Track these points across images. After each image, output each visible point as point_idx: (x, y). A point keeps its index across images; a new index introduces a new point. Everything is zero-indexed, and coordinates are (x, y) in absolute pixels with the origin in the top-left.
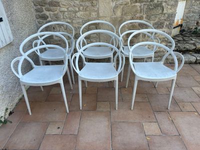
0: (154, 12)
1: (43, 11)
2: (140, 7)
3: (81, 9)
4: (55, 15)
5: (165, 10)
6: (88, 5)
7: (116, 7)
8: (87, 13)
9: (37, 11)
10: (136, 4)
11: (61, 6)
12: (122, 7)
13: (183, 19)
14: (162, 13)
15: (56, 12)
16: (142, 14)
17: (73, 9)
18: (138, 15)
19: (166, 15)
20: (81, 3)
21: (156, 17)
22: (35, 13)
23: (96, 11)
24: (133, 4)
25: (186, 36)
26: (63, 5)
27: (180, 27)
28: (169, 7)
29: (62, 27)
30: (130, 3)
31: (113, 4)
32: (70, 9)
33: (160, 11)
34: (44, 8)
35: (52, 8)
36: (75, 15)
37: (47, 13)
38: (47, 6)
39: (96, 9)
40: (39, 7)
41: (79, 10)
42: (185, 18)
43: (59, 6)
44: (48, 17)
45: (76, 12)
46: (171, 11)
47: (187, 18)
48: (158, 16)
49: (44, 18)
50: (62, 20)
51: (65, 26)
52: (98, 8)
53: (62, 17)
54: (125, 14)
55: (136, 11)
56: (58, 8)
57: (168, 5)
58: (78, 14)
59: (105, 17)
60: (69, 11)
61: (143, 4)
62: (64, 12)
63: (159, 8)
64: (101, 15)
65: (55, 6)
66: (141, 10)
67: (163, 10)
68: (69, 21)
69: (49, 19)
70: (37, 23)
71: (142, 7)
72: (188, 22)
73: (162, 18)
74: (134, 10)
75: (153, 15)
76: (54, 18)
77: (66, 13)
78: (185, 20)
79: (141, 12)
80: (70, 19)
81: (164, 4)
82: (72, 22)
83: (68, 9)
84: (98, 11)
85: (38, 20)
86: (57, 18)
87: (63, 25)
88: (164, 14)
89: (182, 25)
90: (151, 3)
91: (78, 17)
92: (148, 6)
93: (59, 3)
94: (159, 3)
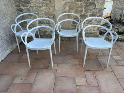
0: (90, 7)
1: (20, 6)
2: (81, 4)
3: (43, 5)
4: (27, 9)
5: (96, 6)
6: (48, 3)
7: (66, 4)
8: (47, 8)
9: (16, 6)
10: (78, 2)
11: (31, 3)
12: (69, 4)
13: (111, 13)
14: (95, 8)
15: (28, 7)
16: (82, 9)
17: (39, 6)
18: (80, 9)
19: (98, 10)
20: (43, 2)
21: (91, 11)
22: (15, 8)
23: (53, 7)
24: (76, 3)
25: (113, 24)
26: (33, 2)
27: (109, 18)
28: (99, 4)
29: (32, 17)
30: (74, 2)
31: (63, 3)
32: (36, 5)
33: (94, 7)
34: (21, 4)
35: (25, 4)
36: (40, 9)
37: (23, 8)
38: (23, 3)
39: (53, 5)
40: (18, 4)
41: (43, 6)
42: (113, 12)
43: (30, 3)
44: (23, 10)
45: (40, 7)
46: (100, 7)
47: (114, 12)
48: (92, 10)
49: (21, 11)
50: (32, 12)
51: (34, 16)
52: (54, 5)
53: (32, 10)
54: (71, 9)
55: (78, 7)
56: (29, 4)
57: (99, 3)
58: (42, 9)
59: (59, 10)
60: (36, 6)
61: (82, 2)
62: (33, 7)
63: (93, 5)
64: (56, 9)
65: (27, 3)
66: (81, 6)
67: (95, 6)
68: (36, 12)
69: (24, 11)
70: (17, 14)
71: (82, 4)
72: (114, 15)
73: (95, 11)
74: (77, 6)
75: (89, 9)
76: (27, 10)
77: (34, 8)
78: (113, 13)
79: (81, 8)
80: (37, 11)
81: (96, 2)
82: (38, 13)
83: (35, 5)
84: (54, 7)
85: (17, 12)
86: (29, 11)
87: (32, 15)
88: (96, 9)
89: (111, 16)
90: (88, 2)
91: (42, 10)
92: (86, 3)
93: (30, 1)
94: (93, 2)
